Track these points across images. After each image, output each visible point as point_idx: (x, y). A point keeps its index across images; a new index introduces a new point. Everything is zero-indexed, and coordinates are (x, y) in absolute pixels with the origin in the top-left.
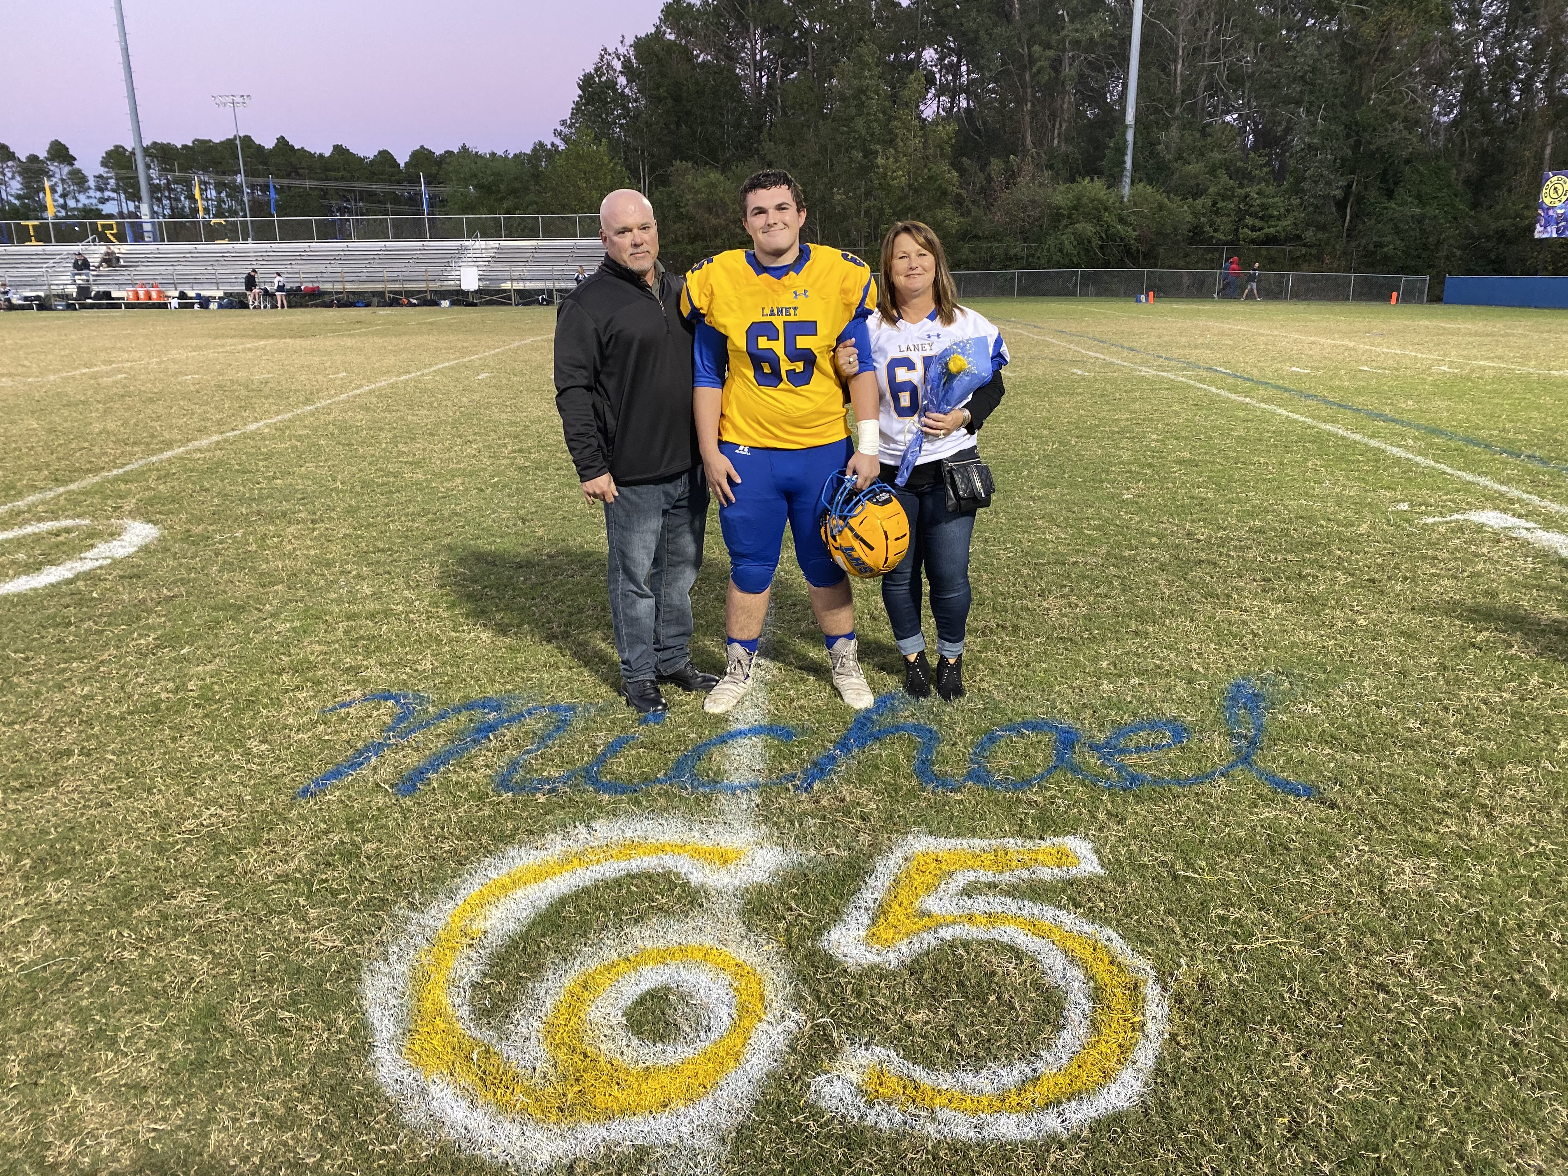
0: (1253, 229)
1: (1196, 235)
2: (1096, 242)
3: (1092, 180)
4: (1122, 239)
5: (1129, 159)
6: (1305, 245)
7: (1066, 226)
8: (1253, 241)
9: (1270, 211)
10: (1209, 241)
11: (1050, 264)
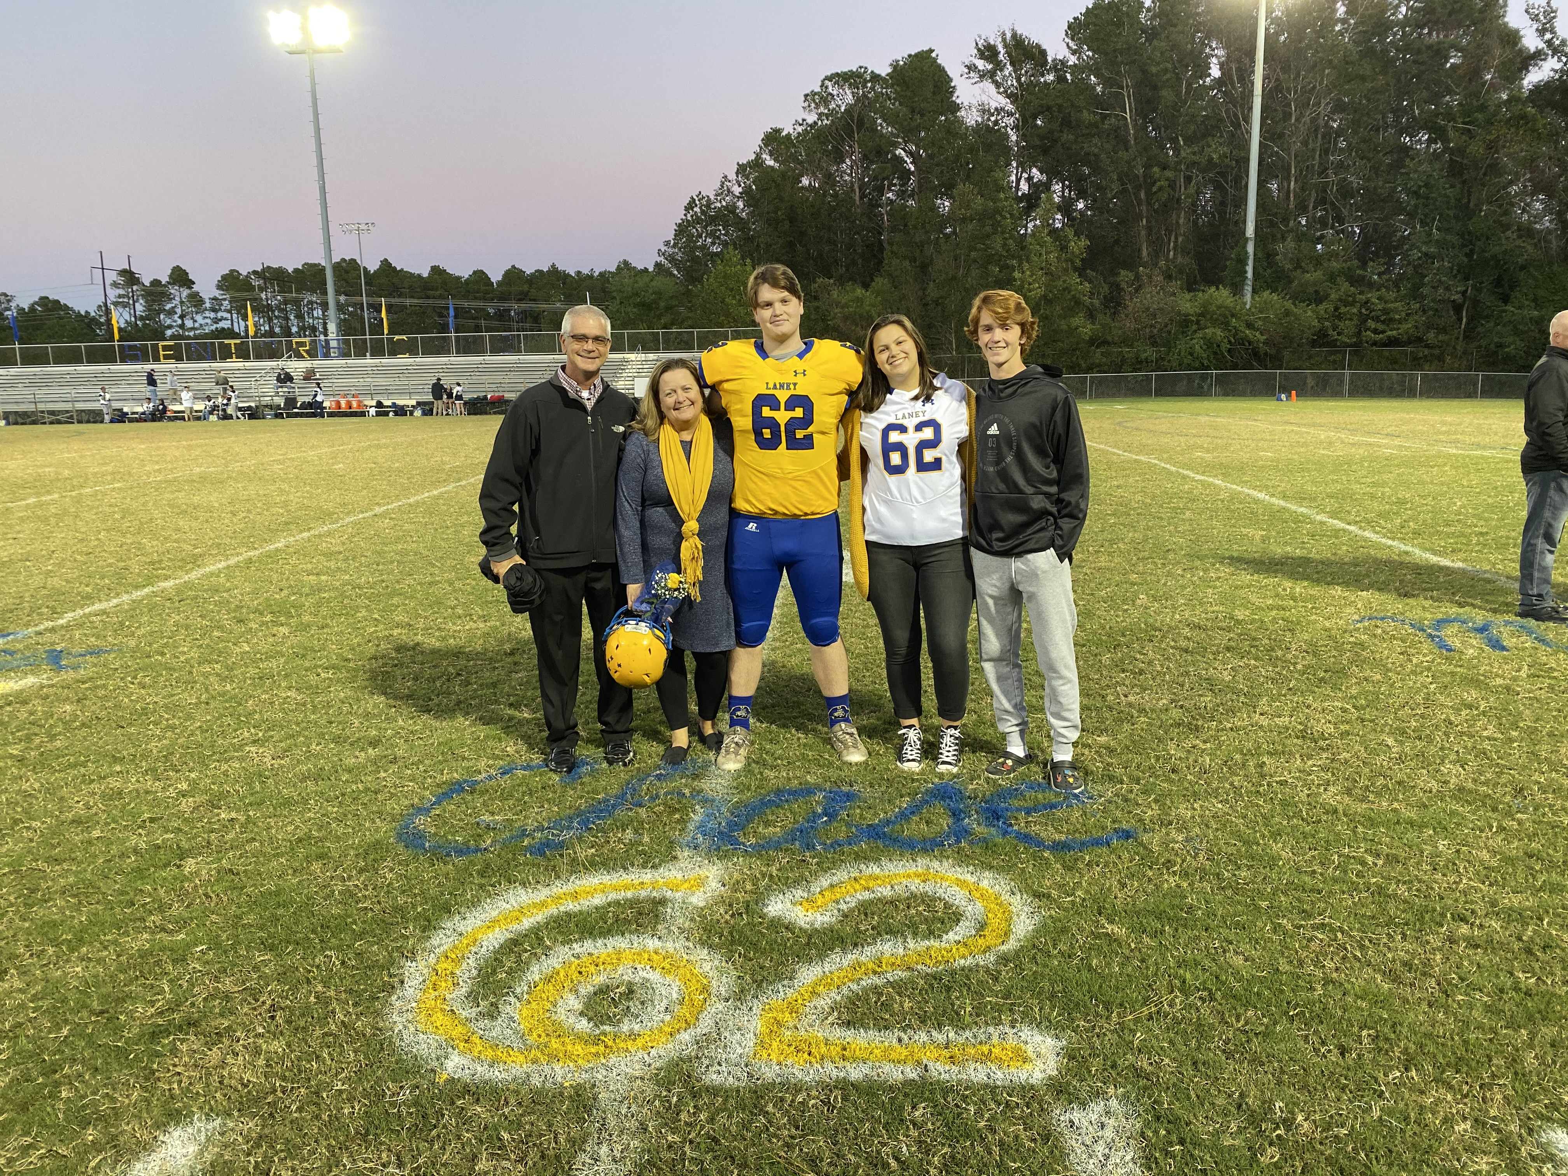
0: (1375, 331)
1: (1321, 339)
2: (1225, 346)
3: (1218, 289)
4: (1250, 343)
5: (1250, 269)
6: (1427, 346)
7: (1195, 331)
8: (1375, 344)
9: (1391, 315)
10: (1333, 343)
11: (1181, 367)
